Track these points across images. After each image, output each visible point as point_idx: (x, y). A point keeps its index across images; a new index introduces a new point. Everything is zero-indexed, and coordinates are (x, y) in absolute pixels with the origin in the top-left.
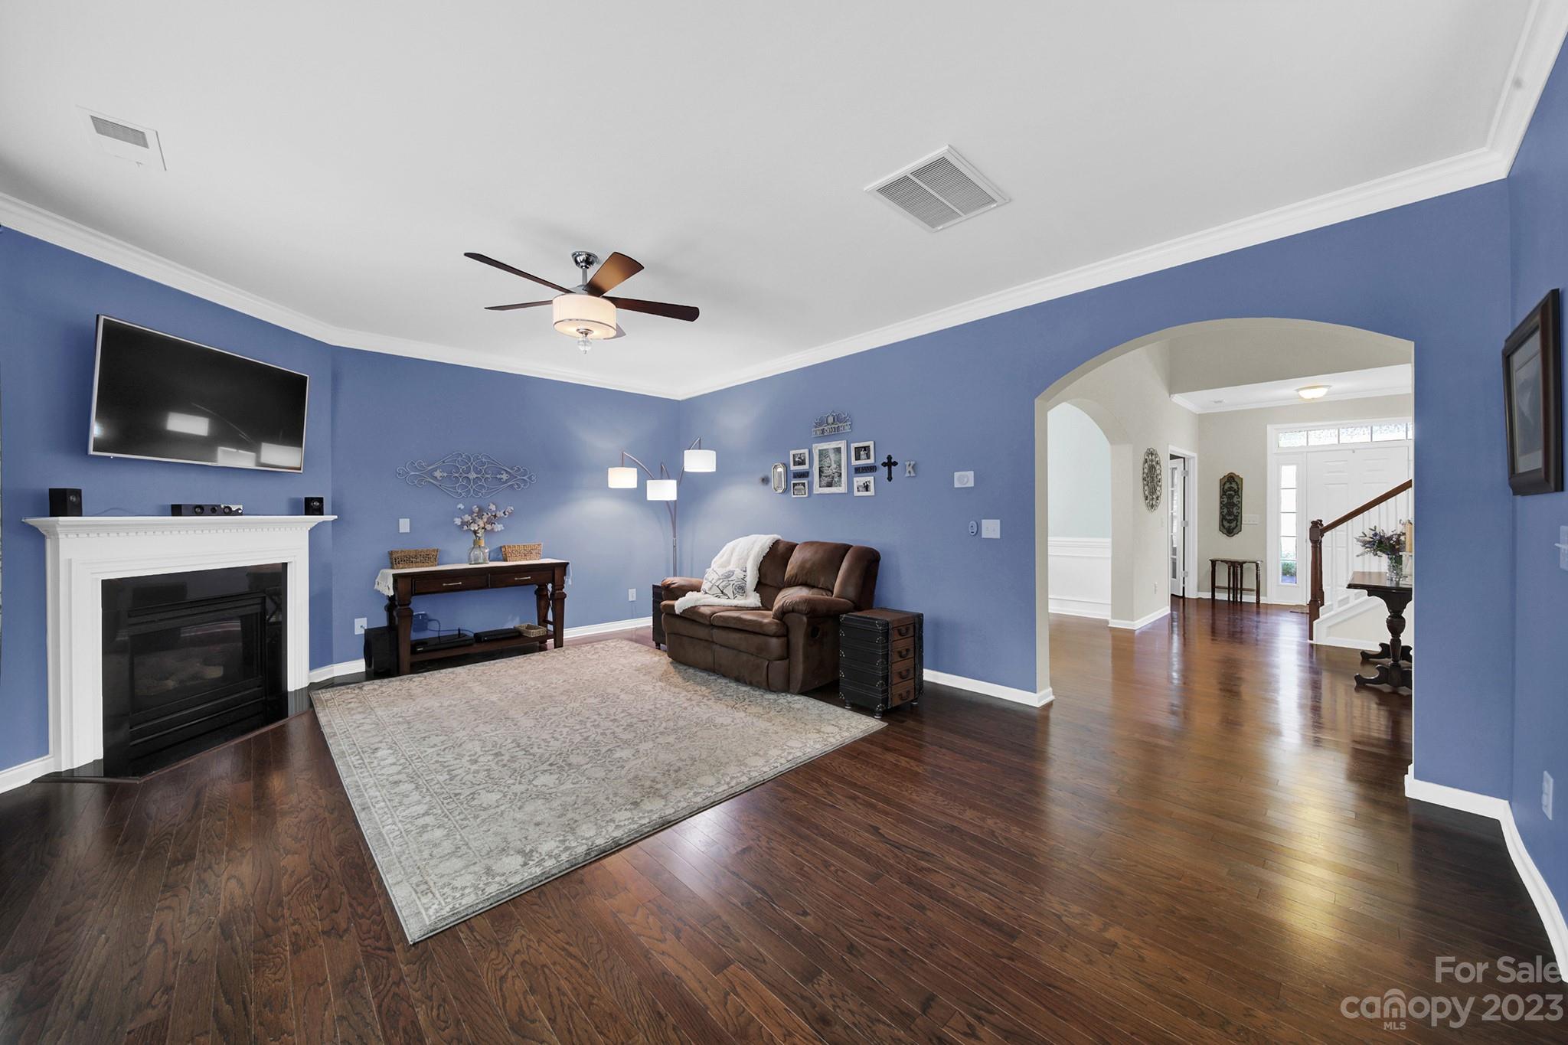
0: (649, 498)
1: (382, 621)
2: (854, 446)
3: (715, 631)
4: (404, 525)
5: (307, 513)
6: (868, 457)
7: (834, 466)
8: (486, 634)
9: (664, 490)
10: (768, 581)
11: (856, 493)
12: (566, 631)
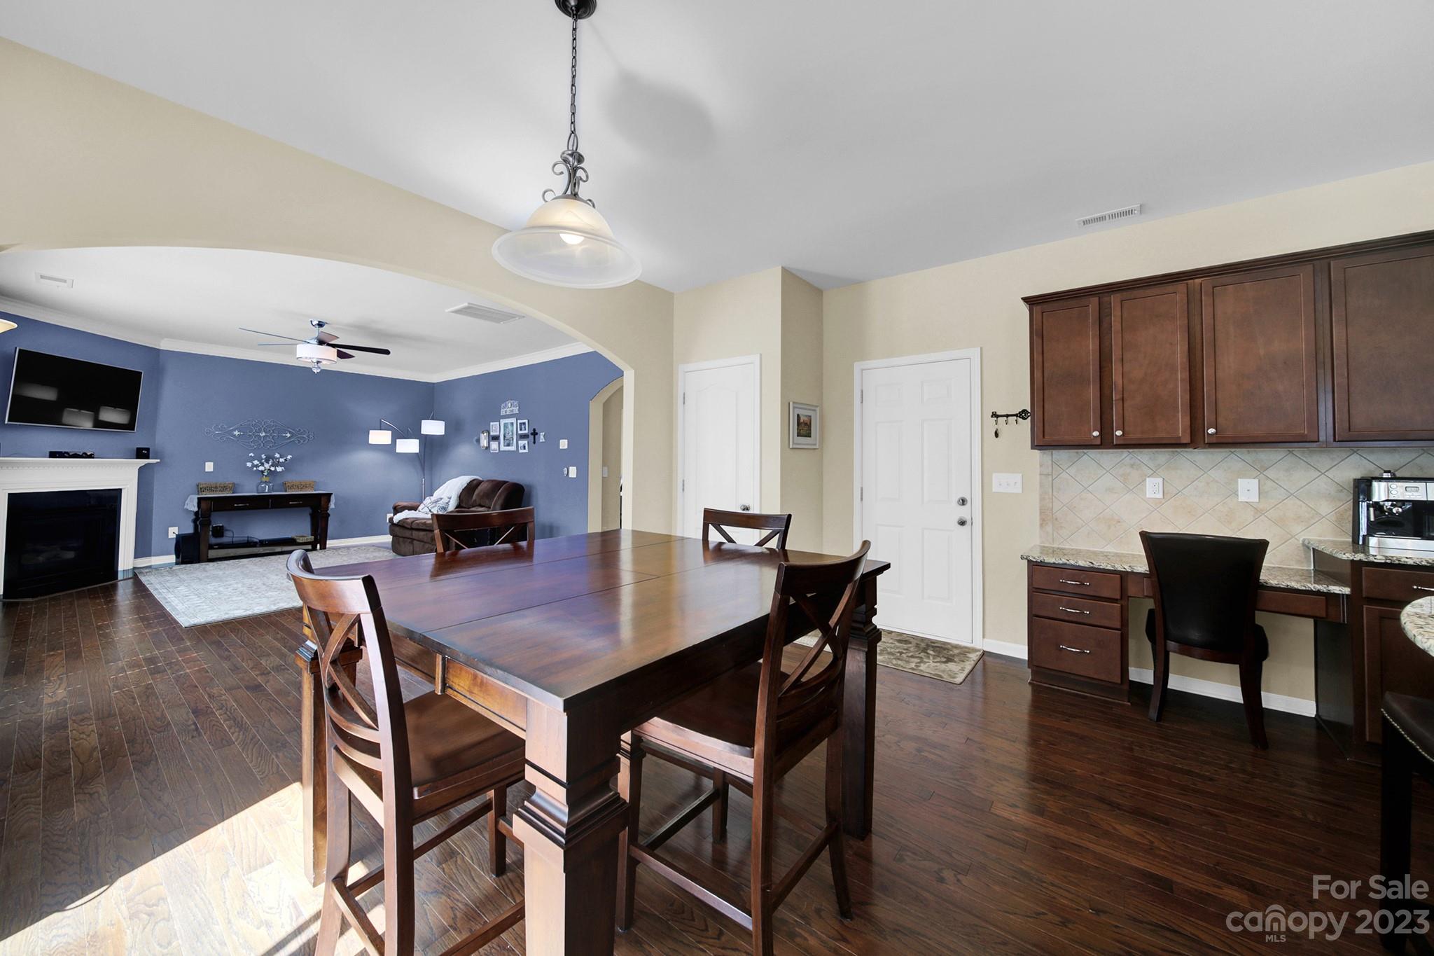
0: (398, 451)
1: (189, 529)
2: (519, 421)
3: (414, 532)
4: (209, 467)
5: (137, 458)
6: (525, 430)
7: (511, 433)
8: (266, 540)
9: (410, 446)
10: (464, 505)
11: (521, 451)
12: (328, 542)
